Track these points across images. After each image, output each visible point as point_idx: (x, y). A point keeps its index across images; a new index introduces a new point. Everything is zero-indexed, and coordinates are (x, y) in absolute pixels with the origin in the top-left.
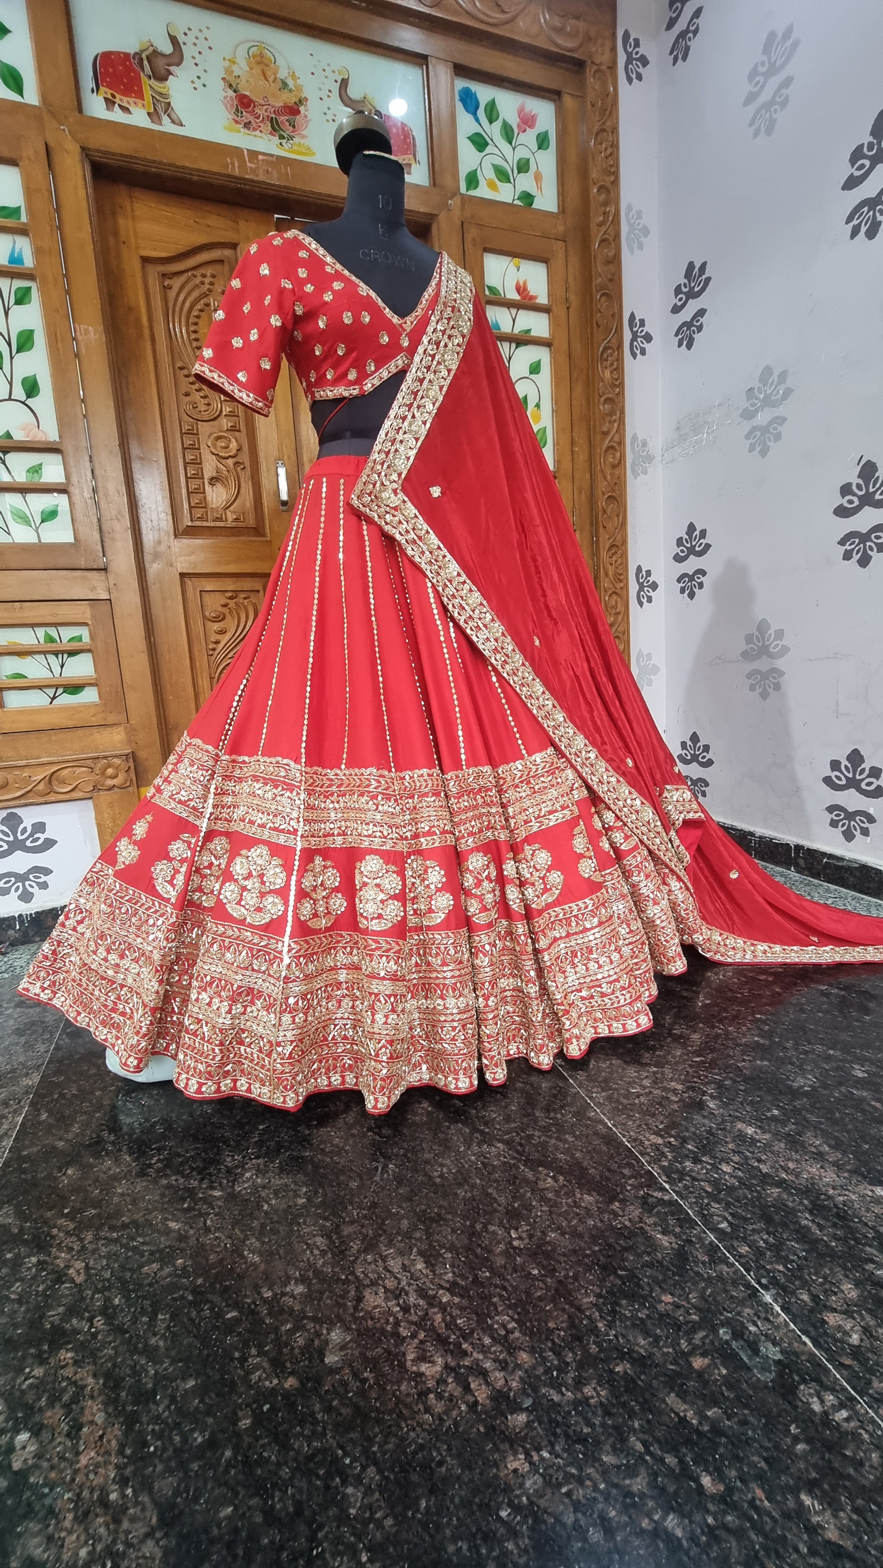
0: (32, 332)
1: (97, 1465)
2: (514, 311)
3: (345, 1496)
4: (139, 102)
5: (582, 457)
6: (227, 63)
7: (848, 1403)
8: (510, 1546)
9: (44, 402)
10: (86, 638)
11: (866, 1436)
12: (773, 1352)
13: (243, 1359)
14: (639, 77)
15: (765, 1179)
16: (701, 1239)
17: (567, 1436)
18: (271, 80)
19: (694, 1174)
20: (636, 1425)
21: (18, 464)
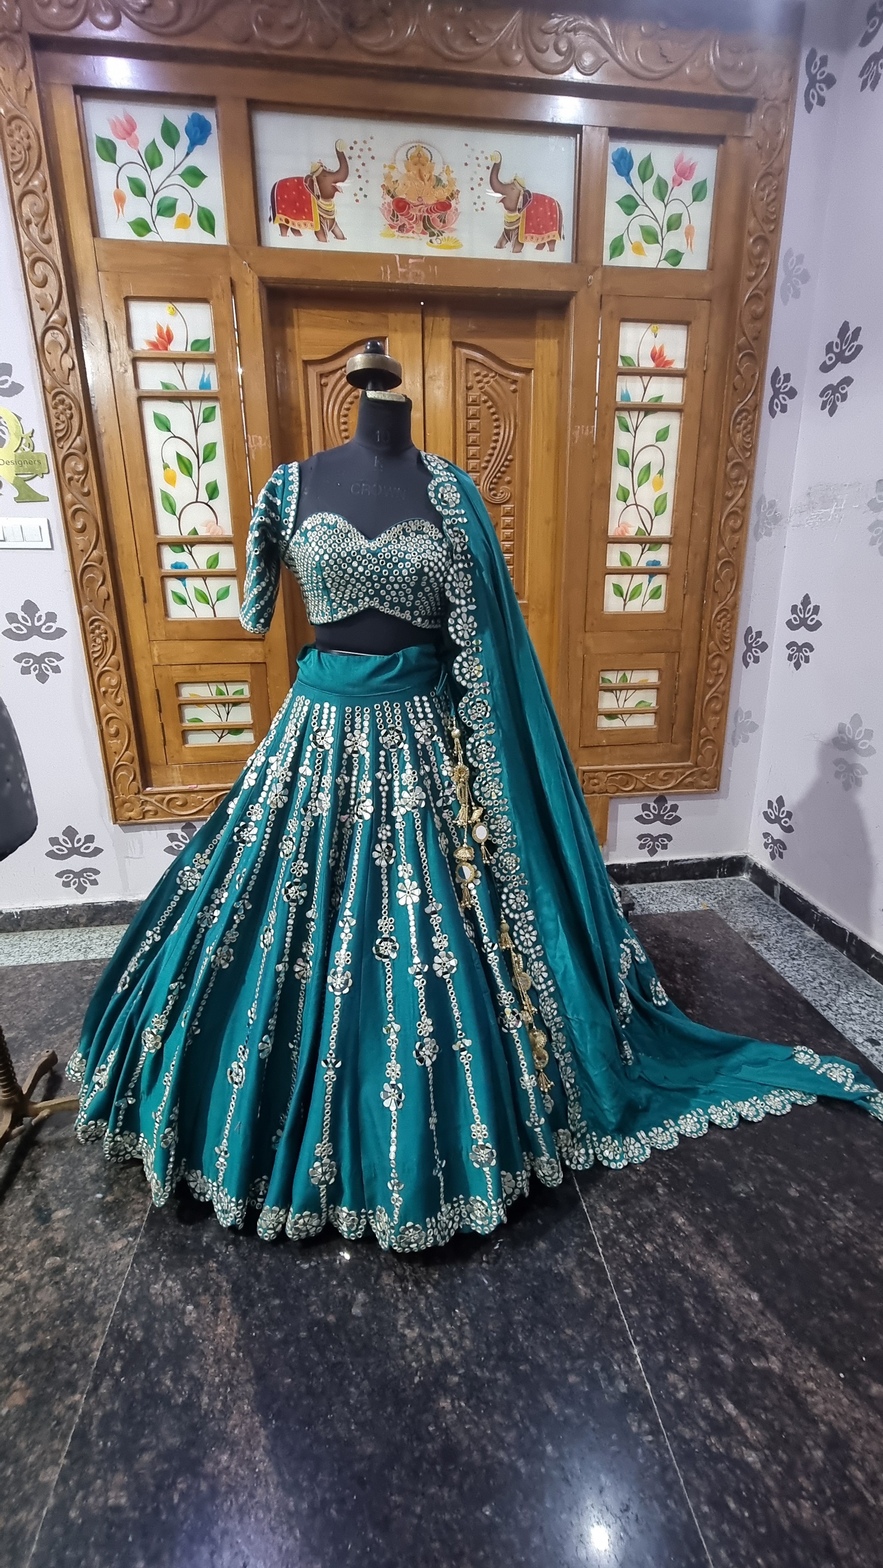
0: (215, 444)
1: (226, 1335)
2: (646, 379)
3: (349, 1393)
4: (309, 222)
5: (701, 521)
6: (387, 170)
7: (655, 1431)
8: (430, 1446)
9: (223, 503)
10: (247, 694)
11: (657, 1455)
12: (623, 1387)
13: (307, 1296)
14: (821, 101)
15: (675, 1264)
16: (608, 1297)
17: (478, 1398)
18: (426, 178)
19: (624, 1247)
20: (521, 1403)
21: (202, 555)
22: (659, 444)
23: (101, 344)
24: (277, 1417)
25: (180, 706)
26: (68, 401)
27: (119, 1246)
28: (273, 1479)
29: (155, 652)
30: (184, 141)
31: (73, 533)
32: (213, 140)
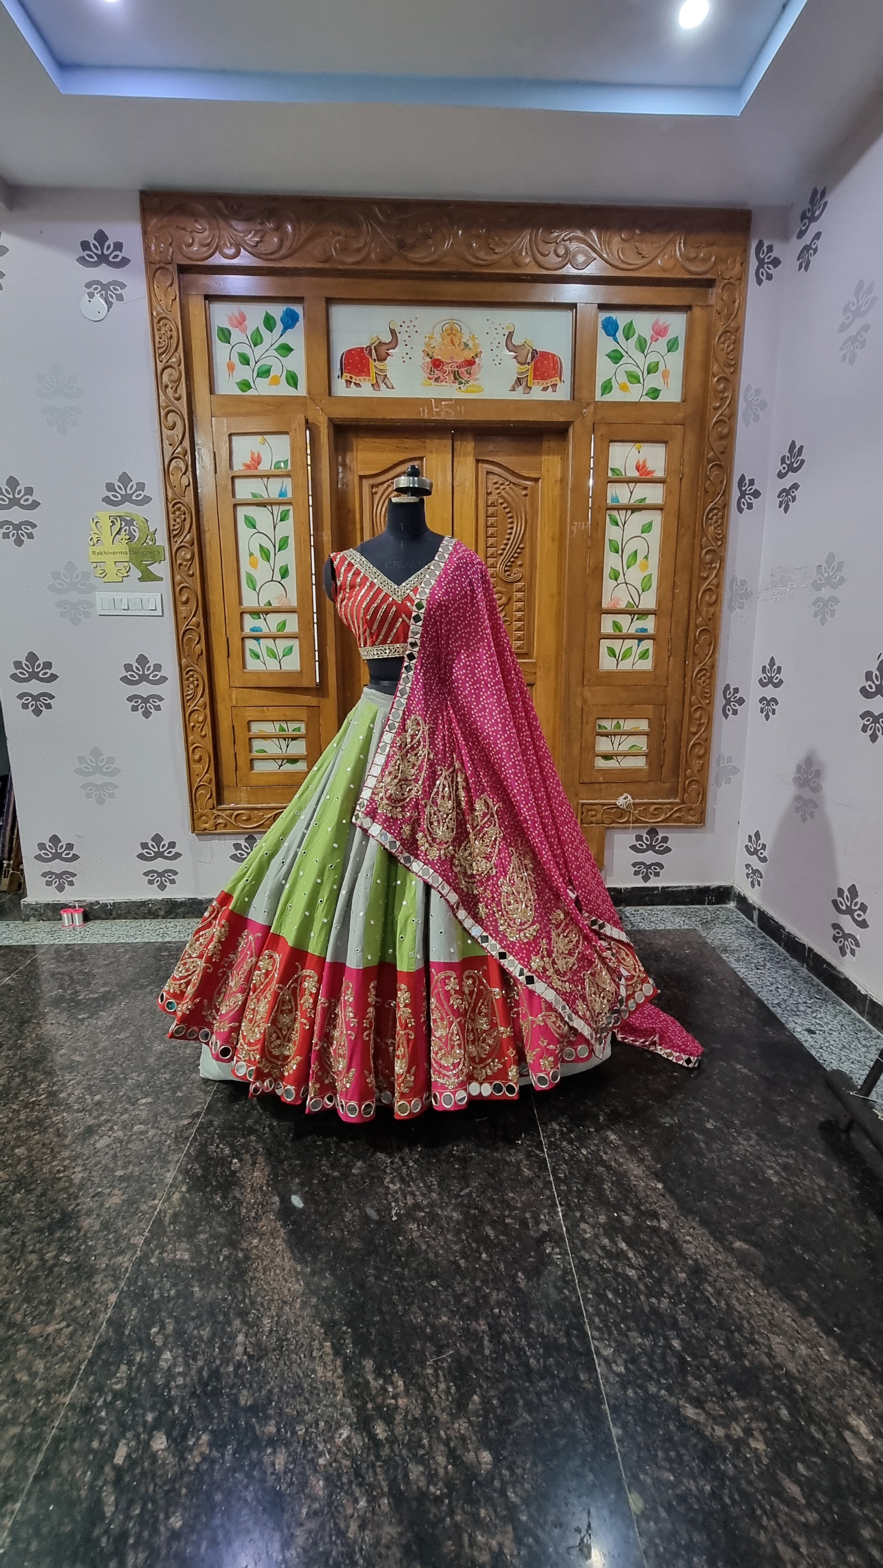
0: (288, 537)
1: (260, 1177)
2: (632, 485)
4: (367, 378)
5: (681, 597)
6: (427, 340)
8: (398, 1247)
9: (292, 582)
10: (303, 730)
12: (544, 1228)
14: (770, 277)
17: (438, 1225)
18: (457, 344)
19: (565, 1149)
20: (468, 1231)
21: (274, 620)
22: (643, 535)
23: (210, 466)
24: (293, 1223)
25: (250, 739)
26: (183, 508)
27: (186, 1122)
28: (288, 1255)
29: (234, 697)
30: (279, 327)
31: (179, 604)
32: (300, 325)
